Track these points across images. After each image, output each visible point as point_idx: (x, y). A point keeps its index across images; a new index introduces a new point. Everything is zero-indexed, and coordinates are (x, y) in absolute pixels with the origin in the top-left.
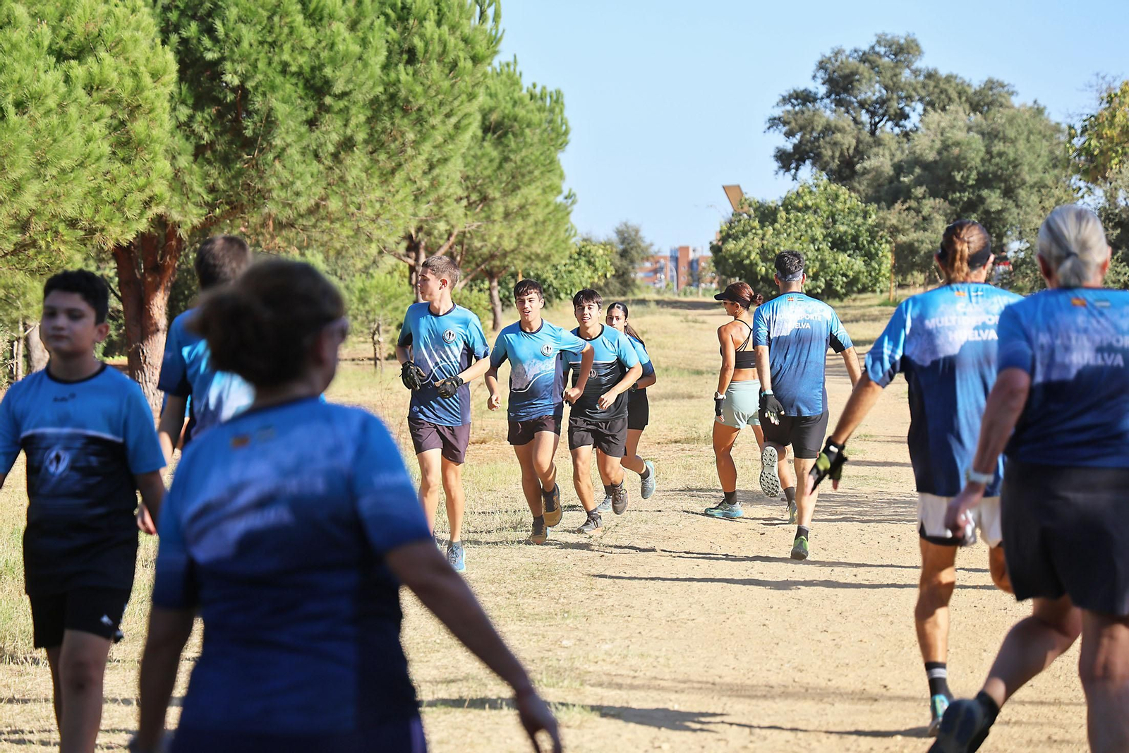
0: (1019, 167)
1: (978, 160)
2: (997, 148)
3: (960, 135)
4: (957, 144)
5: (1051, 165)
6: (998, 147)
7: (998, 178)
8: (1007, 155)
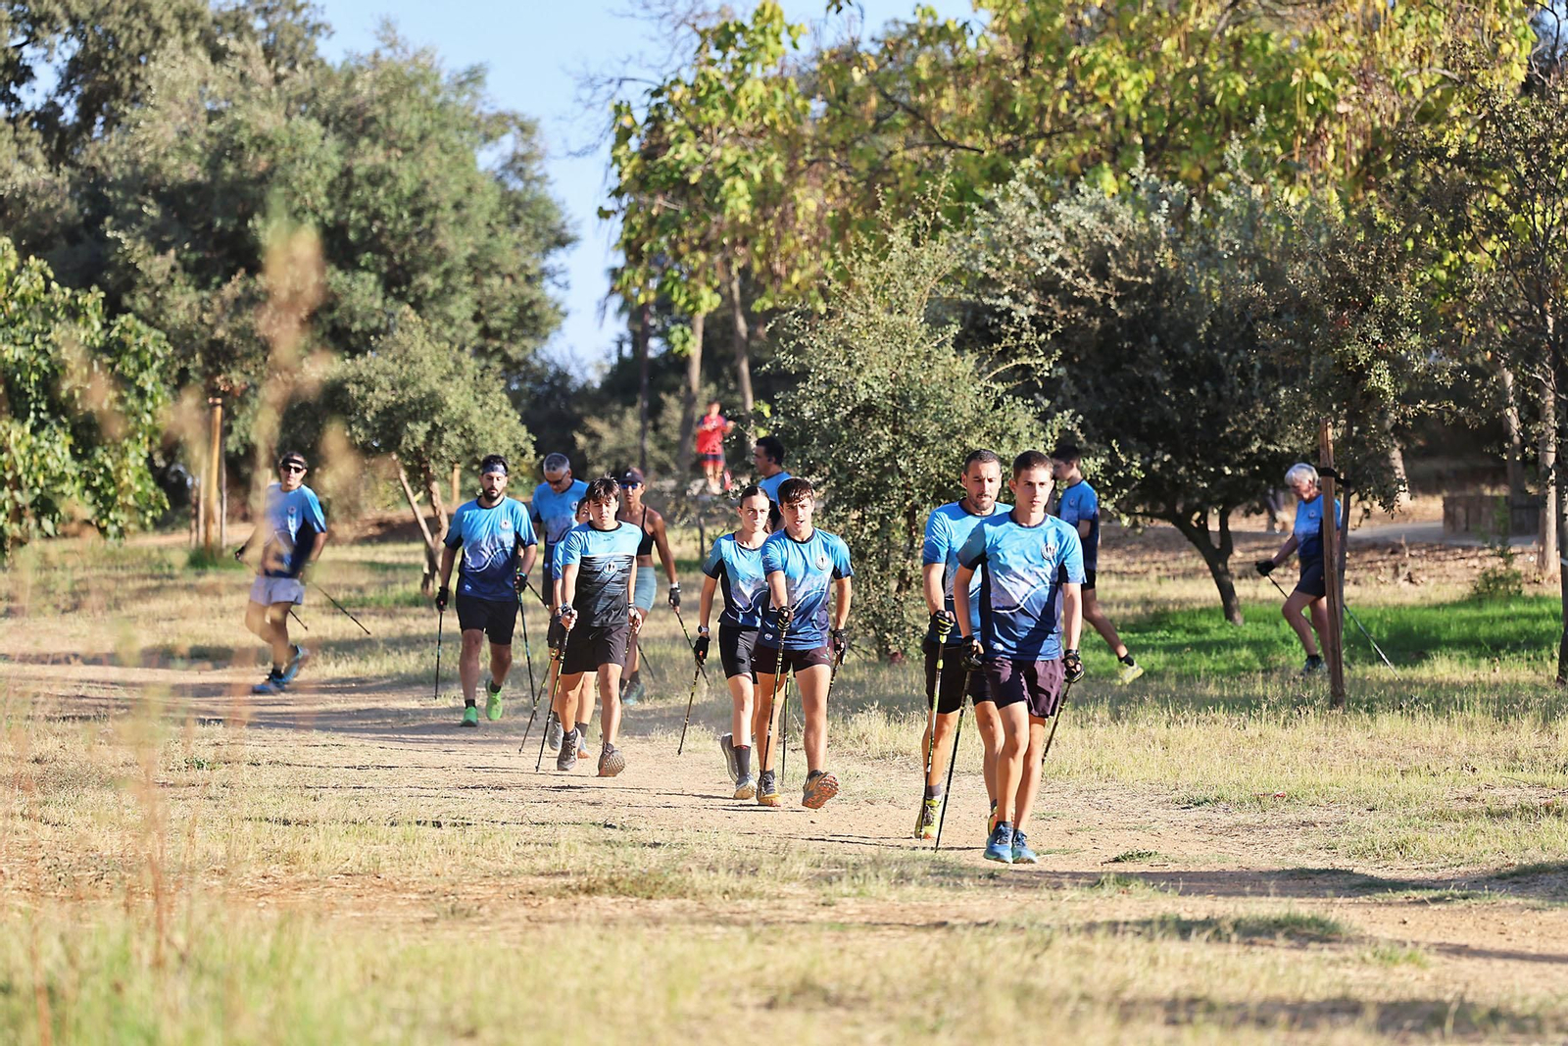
0: (428, 216)
1: (320, 189)
2: (369, 161)
3: (269, 121)
4: (263, 142)
5: (503, 216)
6: (370, 157)
7: (373, 244)
8: (396, 179)
